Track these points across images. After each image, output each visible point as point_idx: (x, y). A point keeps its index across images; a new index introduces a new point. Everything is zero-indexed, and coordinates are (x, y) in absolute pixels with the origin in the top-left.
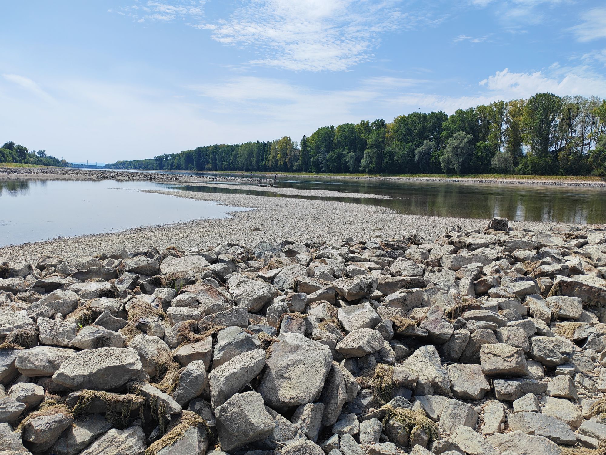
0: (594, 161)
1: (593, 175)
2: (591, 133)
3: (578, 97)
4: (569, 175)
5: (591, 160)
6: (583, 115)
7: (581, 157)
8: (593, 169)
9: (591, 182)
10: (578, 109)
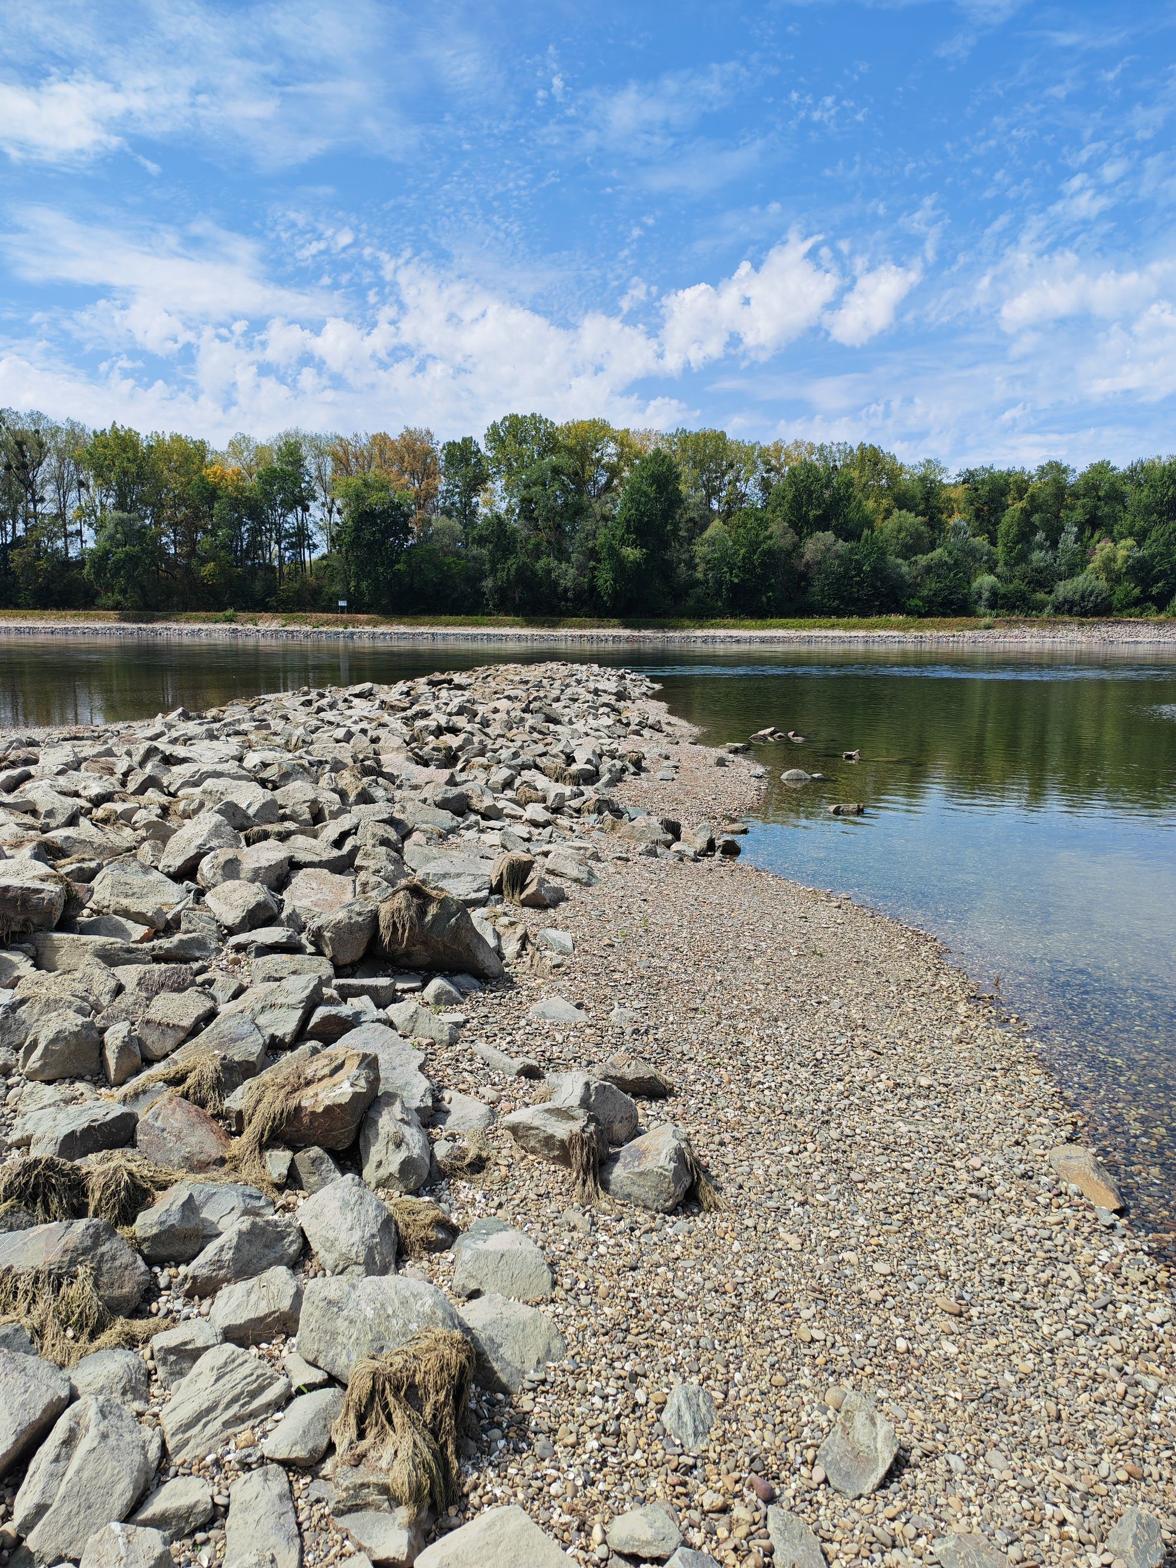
0: (97, 574)
1: (99, 608)
2: (80, 508)
3: (37, 417)
4: (45, 607)
5: (89, 574)
6: (54, 462)
7: (67, 564)
8: (97, 594)
9: (99, 625)
10: (41, 445)
